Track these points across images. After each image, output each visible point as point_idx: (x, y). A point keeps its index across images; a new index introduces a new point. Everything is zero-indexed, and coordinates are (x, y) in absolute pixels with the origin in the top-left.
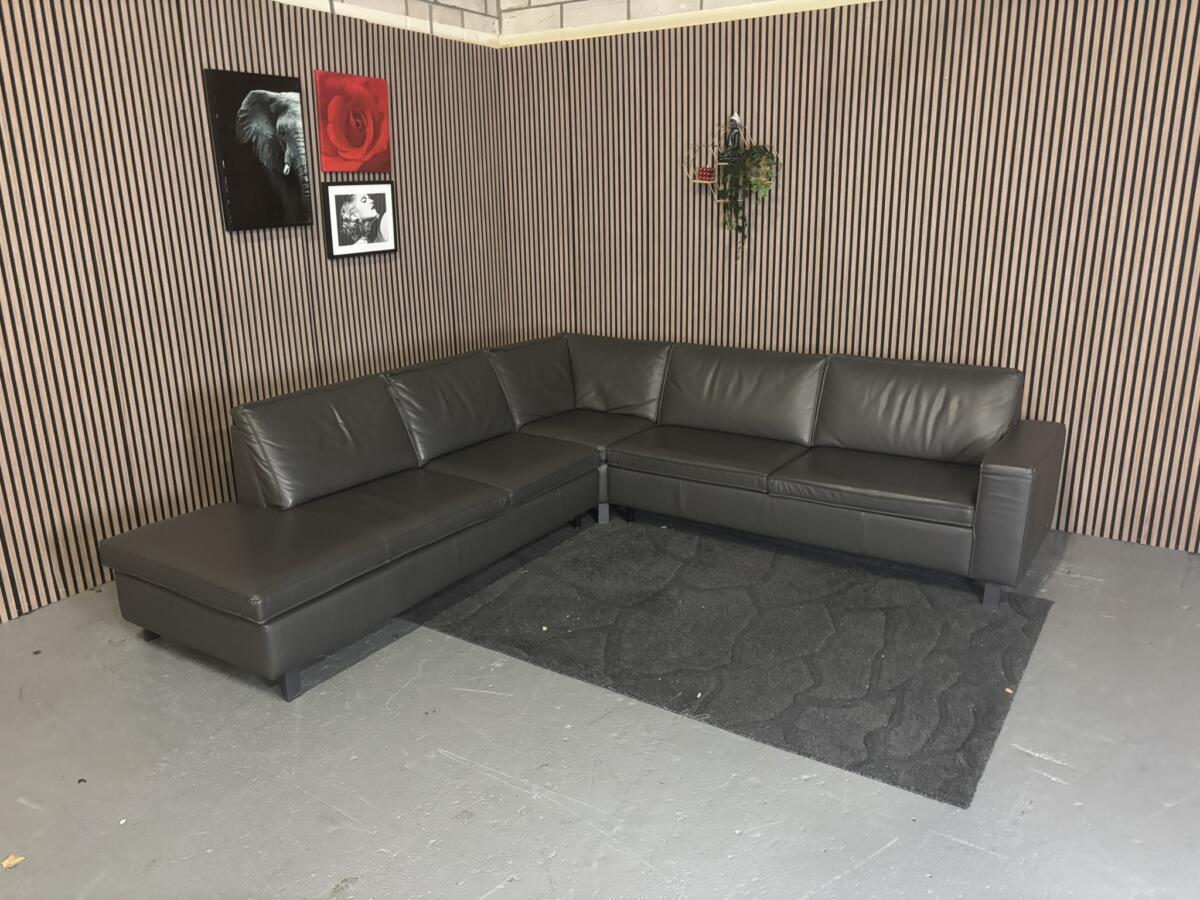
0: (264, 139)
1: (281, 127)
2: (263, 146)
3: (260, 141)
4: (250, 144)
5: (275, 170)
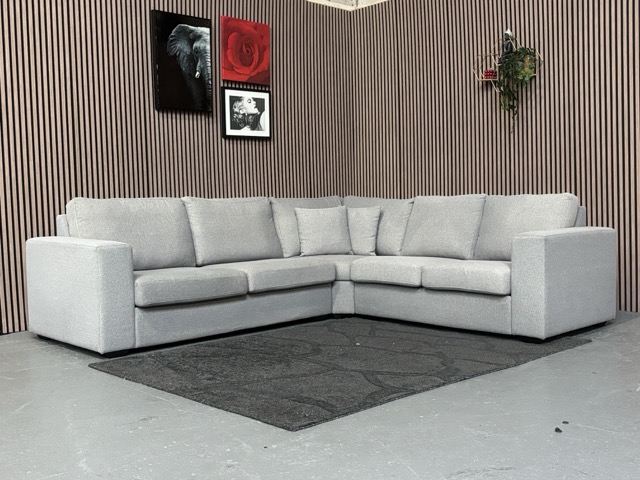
0: (184, 54)
1: (196, 48)
2: (183, 58)
3: (182, 55)
4: (175, 56)
5: (190, 74)
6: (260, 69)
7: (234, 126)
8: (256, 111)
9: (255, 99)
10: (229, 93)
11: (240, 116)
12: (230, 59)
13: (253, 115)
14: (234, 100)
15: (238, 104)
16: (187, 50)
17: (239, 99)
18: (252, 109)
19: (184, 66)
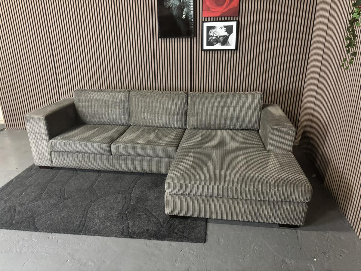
0: (175, 6)
1: (182, 1)
2: (175, 8)
3: (173, 7)
4: (169, 8)
5: (179, 17)
6: (231, 7)
7: (209, 44)
8: (226, 34)
9: (225, 27)
10: (206, 25)
11: (214, 38)
12: (208, 3)
13: (223, 36)
14: (209, 28)
15: (212, 31)
16: (177, 3)
17: (213, 27)
18: (223, 32)
19: (175, 13)
